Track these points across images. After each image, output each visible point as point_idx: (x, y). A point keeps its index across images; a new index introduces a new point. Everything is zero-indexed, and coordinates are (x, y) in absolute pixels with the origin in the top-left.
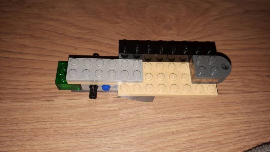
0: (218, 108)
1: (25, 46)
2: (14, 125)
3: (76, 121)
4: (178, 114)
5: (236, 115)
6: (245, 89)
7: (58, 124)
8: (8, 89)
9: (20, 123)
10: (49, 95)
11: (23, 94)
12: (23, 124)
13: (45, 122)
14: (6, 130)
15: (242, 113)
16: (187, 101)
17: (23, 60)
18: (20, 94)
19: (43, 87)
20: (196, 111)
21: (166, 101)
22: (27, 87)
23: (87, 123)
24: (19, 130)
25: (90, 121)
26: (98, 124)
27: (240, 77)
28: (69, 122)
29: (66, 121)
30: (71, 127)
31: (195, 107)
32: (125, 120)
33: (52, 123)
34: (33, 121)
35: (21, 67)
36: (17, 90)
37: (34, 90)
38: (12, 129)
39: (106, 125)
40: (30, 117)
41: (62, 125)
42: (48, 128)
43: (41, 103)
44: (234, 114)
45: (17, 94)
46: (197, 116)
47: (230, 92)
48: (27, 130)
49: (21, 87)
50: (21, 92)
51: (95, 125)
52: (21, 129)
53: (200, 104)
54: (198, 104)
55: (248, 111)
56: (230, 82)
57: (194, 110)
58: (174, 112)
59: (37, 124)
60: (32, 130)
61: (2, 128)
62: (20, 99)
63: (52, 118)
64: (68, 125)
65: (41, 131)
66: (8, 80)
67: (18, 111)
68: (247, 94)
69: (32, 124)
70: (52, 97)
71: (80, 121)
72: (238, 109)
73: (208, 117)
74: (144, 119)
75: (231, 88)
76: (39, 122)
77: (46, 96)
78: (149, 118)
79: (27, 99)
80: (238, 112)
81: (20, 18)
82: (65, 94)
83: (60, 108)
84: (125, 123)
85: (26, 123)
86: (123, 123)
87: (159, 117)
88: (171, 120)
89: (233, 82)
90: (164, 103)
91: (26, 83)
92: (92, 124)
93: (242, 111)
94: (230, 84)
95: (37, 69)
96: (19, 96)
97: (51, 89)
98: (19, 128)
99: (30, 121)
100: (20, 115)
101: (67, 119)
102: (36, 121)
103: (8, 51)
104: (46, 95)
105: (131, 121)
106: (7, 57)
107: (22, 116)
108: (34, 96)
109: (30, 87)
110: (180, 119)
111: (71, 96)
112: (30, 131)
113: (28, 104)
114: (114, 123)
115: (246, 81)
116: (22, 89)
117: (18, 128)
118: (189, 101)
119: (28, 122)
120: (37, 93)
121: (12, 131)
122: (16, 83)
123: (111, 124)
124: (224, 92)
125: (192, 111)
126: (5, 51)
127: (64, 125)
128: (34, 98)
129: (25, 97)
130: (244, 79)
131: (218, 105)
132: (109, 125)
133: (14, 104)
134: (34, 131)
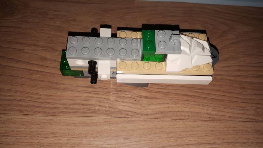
0: (229, 136)
1: (46, 59)
2: (34, 138)
3: (92, 139)
4: (190, 140)
5: (246, 144)
6: (257, 118)
7: (74, 140)
8: (29, 102)
9: (39, 137)
10: (67, 111)
11: (43, 108)
12: (41, 138)
13: (63, 137)
14: (25, 143)
15: (253, 143)
16: (199, 127)
17: (44, 73)
18: (40, 107)
19: (62, 102)
20: (208, 137)
21: (179, 125)
22: (47, 101)
23: (102, 142)
24: (38, 144)
25: (104, 140)
26: (112, 143)
27: (254, 105)
28: (85, 139)
29: (82, 138)
30: (87, 144)
31: (207, 134)
32: (138, 142)
33: (68, 139)
34: (51, 136)
35: (42, 80)
36: (37, 103)
37: (52, 104)
38: (31, 142)
39: (120, 145)
40: (49, 132)
41: (78, 142)
42: (64, 144)
43: (60, 118)
44: (244, 143)
45: (37, 107)
46: (209, 143)
47: (242, 120)
48: (46, 144)
49: (41, 101)
50: (41, 106)
51: (109, 144)
52: (40, 143)
53: (212, 131)
54: (210, 131)
55: (259, 141)
56: (242, 110)
57: (205, 136)
58: (186, 137)
59: (54, 139)
60: (50, 144)
61: (22, 140)
62: (39, 112)
63: (69, 133)
64: (84, 142)
65: (58, 146)
66: (29, 92)
67: (37, 124)
68: (259, 123)
69: (50, 139)
70: (70, 112)
71: (96, 139)
72: (249, 139)
73: (219, 145)
74: (156, 142)
75: (243, 116)
76: (57, 137)
77: (64, 112)
78: (162, 142)
79: (46, 112)
80: (249, 141)
81: (42, 30)
82: (82, 111)
83: (77, 125)
84: (138, 144)
85: (44, 137)
86: (136, 144)
87: (172, 141)
88: (183, 145)
89: (246, 110)
90: (177, 127)
91: (46, 97)
92: (106, 143)
93: (253, 141)
94: (242, 112)
95: (57, 83)
96: (38, 110)
97: (70, 104)
98: (38, 142)
99: (48, 135)
100: (39, 128)
101: (83, 136)
102: (54, 136)
103: (30, 63)
104: (65, 110)
105: (144, 143)
106: (29, 68)
107: (41, 130)
108: (53, 110)
109: (49, 101)
110: (192, 145)
111: (88, 113)
112: (48, 146)
113: (46, 118)
114: (128, 144)
115: (259, 110)
116: (42, 103)
117: (36, 142)
118: (202, 127)
119: (47, 136)
120: (56, 108)
121: (30, 144)
122: (35, 96)
123: (125, 144)
124: (237, 120)
125: (204, 137)
126: (27, 62)
127: (80, 142)
128: (53, 113)
129: (44, 111)
130: (256, 107)
131: (229, 133)
132: (123, 145)
133: (33, 117)
134: (52, 146)
